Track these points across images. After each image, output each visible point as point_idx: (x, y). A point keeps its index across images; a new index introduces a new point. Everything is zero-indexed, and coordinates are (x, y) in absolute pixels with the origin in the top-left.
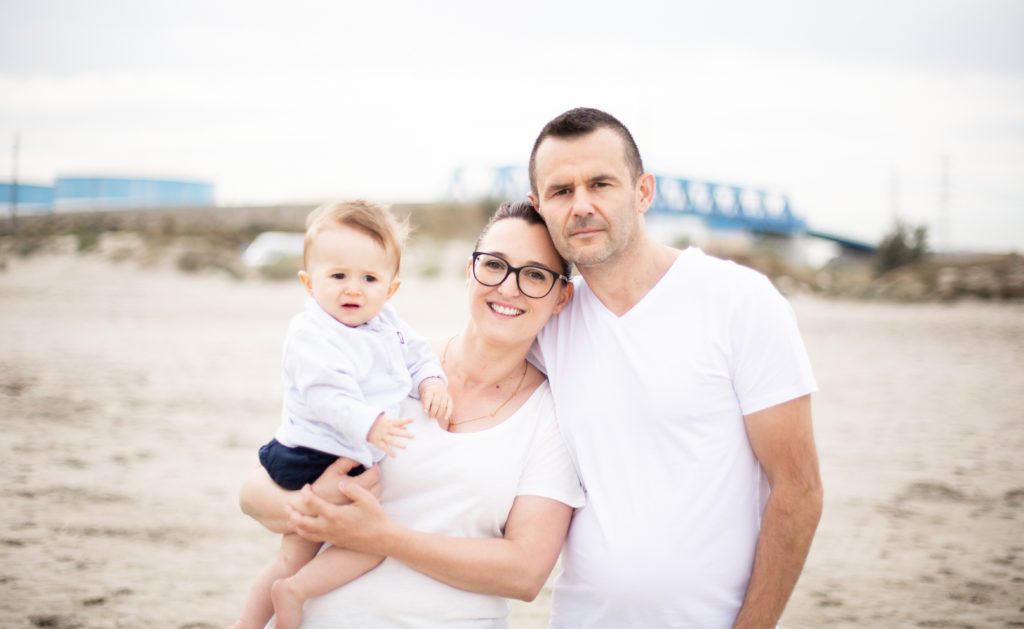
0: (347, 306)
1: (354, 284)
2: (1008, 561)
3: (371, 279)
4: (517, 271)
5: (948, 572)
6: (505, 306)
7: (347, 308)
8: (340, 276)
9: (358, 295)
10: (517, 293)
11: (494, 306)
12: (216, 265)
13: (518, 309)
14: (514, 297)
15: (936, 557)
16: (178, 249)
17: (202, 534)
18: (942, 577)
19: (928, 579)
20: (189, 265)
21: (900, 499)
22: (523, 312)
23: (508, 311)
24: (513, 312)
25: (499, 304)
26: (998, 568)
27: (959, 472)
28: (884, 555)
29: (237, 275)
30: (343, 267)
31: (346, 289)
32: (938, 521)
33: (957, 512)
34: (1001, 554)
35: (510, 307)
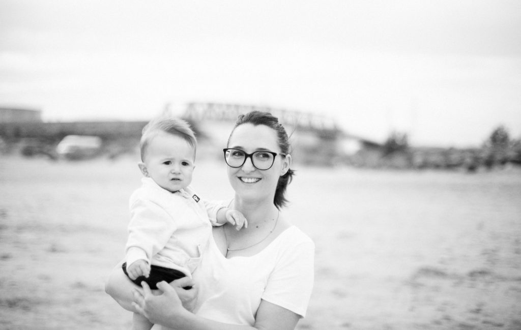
0: (173, 179)
1: (176, 167)
2: (478, 311)
3: (185, 164)
4: (251, 156)
5: (448, 319)
6: (248, 178)
7: (174, 181)
8: (167, 163)
9: (179, 174)
10: (253, 169)
11: (242, 179)
12: (42, 153)
13: (257, 178)
14: (252, 171)
15: (439, 310)
16: (22, 144)
17: (38, 303)
18: (445, 321)
19: (438, 323)
20: (28, 153)
21: (415, 277)
22: (260, 179)
23: (250, 181)
24: (253, 180)
25: (245, 178)
26: (474, 316)
27: (442, 262)
28: (412, 309)
29: (53, 158)
30: (170, 157)
31: (173, 170)
32: (436, 289)
33: (446, 284)
34: (474, 307)
35: (251, 178)
